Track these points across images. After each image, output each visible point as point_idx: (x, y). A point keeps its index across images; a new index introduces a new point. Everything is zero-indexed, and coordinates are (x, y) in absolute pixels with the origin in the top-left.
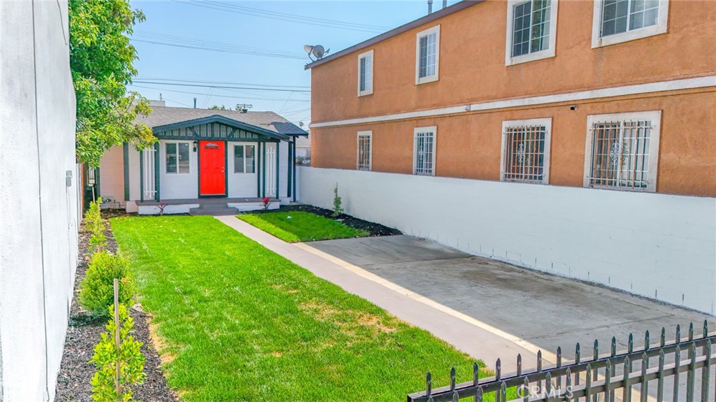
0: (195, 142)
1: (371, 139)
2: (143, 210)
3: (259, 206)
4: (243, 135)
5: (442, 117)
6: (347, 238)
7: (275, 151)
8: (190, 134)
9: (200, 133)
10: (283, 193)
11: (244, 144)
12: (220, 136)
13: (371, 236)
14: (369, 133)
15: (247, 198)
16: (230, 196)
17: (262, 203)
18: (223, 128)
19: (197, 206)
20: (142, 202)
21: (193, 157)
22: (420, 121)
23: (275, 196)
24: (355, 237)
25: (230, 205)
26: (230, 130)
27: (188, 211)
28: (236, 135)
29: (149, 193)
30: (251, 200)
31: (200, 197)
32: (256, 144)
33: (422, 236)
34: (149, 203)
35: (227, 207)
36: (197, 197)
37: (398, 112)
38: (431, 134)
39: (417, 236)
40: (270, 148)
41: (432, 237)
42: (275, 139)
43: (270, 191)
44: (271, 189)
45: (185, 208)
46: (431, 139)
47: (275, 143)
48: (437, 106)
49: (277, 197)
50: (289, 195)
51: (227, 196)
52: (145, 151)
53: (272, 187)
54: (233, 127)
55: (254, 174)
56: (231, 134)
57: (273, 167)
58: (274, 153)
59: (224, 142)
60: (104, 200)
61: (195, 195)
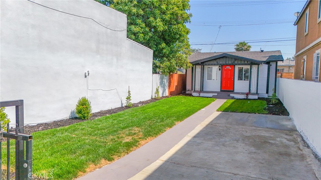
0: (220, 66)
1: (305, 60)
2: (194, 94)
3: (244, 97)
4: (239, 62)
8: (215, 62)
9: (219, 62)
10: (263, 91)
11: (243, 66)
12: (228, 63)
13: (268, 114)
16: (235, 91)
18: (230, 59)
19: (216, 94)
20: (195, 91)
21: (219, 73)
23: (256, 92)
25: (232, 95)
26: (233, 60)
28: (236, 62)
29: (198, 87)
30: (242, 94)
32: (249, 67)
34: (197, 92)
35: (229, 96)
36: (220, 91)
38: (319, 54)
40: (255, 68)
42: (257, 63)
43: (253, 90)
45: (211, 95)
46: (319, 57)
47: (257, 66)
51: (234, 91)
52: (197, 70)
53: (254, 87)
54: (235, 59)
55: (247, 81)
56: (234, 62)
57: (255, 77)
58: (256, 70)
59: (233, 66)
60: (187, 90)
61: (219, 90)
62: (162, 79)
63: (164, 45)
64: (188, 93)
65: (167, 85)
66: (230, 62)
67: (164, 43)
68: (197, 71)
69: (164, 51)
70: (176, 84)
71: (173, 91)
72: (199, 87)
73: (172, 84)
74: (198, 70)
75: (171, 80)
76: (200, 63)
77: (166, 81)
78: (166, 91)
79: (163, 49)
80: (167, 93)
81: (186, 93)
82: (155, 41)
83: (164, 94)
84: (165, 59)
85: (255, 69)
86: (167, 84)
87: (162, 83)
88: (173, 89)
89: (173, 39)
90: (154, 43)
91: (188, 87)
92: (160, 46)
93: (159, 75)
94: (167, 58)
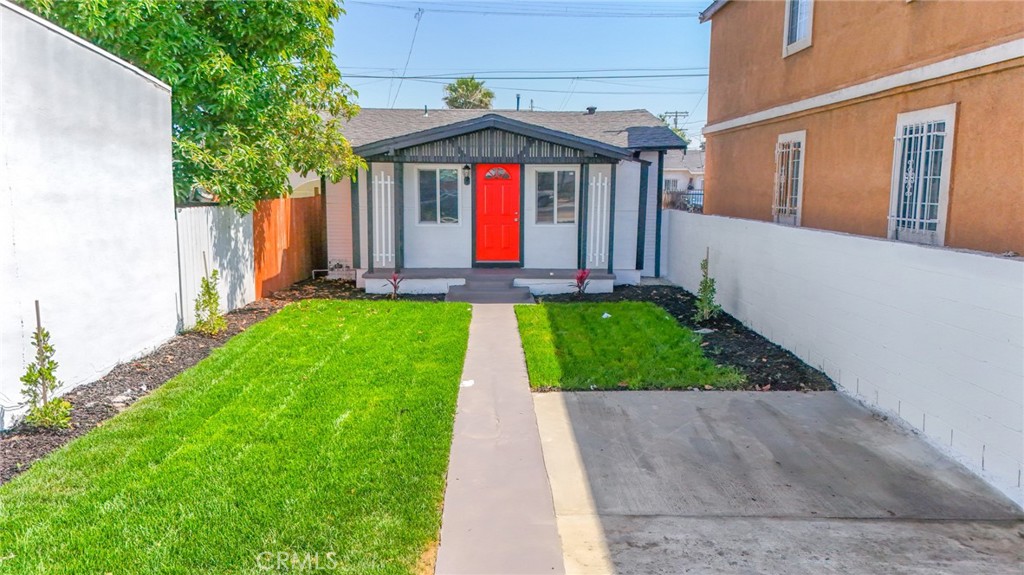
0: (467, 167)
1: (802, 149)
2: (373, 286)
3: (567, 286)
4: (545, 152)
5: (975, 75)
6: (679, 388)
7: (607, 180)
8: (451, 151)
9: (468, 151)
10: (625, 262)
11: (555, 169)
12: (504, 154)
13: (745, 387)
14: (800, 136)
15: (552, 270)
16: (527, 266)
17: (575, 282)
18: (510, 138)
19: (461, 282)
20: (372, 272)
21: (465, 196)
22: (913, 97)
24: (701, 388)
25: (520, 282)
26: (522, 142)
27: (446, 290)
28: (533, 152)
29: (384, 257)
30: (560, 274)
31: (475, 265)
32: (576, 169)
33: (884, 406)
34: (381, 273)
35: (511, 286)
36: (470, 266)
37: (862, 78)
38: (941, 126)
39: (869, 403)
40: (599, 175)
41: (910, 417)
42: (608, 157)
43: (596, 258)
44: (597, 255)
45: (441, 286)
46: (939, 141)
47: (610, 166)
48: (962, 48)
49: (610, 270)
50: (639, 266)
51: (521, 264)
52: (375, 182)
53: (600, 251)
54: (528, 137)
55: (571, 225)
56: (525, 150)
57: (602, 211)
58: (605, 184)
59: (517, 165)
60: (331, 265)
61: (466, 262)
62: (222, 228)
63: (221, 62)
64: (337, 278)
65: (247, 254)
66: (510, 153)
67: (222, 54)
68: (380, 185)
69: (228, 91)
70: (283, 243)
71: (274, 274)
72: (391, 255)
73: (267, 245)
74: (383, 182)
75: (262, 227)
76: (392, 153)
77: (240, 235)
78: (245, 281)
79: (219, 81)
80: (249, 293)
81: (328, 278)
82: (176, 39)
83: (239, 297)
84: (232, 130)
85: (603, 181)
86: (247, 250)
87: (223, 246)
88: (275, 266)
89: (266, 38)
90: (170, 48)
91: (338, 250)
92: (204, 66)
93: (208, 212)
94: (242, 125)
